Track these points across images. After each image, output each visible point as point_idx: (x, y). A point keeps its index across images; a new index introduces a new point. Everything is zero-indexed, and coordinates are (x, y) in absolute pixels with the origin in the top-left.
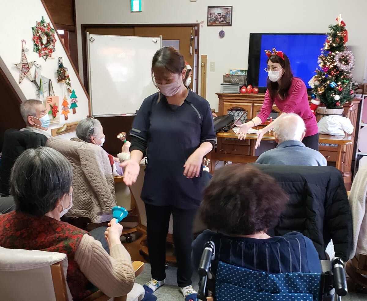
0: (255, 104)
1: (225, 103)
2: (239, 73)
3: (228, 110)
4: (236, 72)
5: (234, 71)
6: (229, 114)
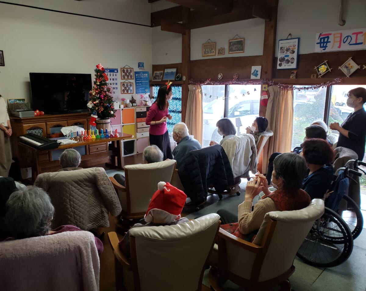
0: (48, 123)
1: (24, 125)
2: (18, 101)
3: (27, 130)
4: (15, 101)
5: (13, 100)
6: (28, 133)
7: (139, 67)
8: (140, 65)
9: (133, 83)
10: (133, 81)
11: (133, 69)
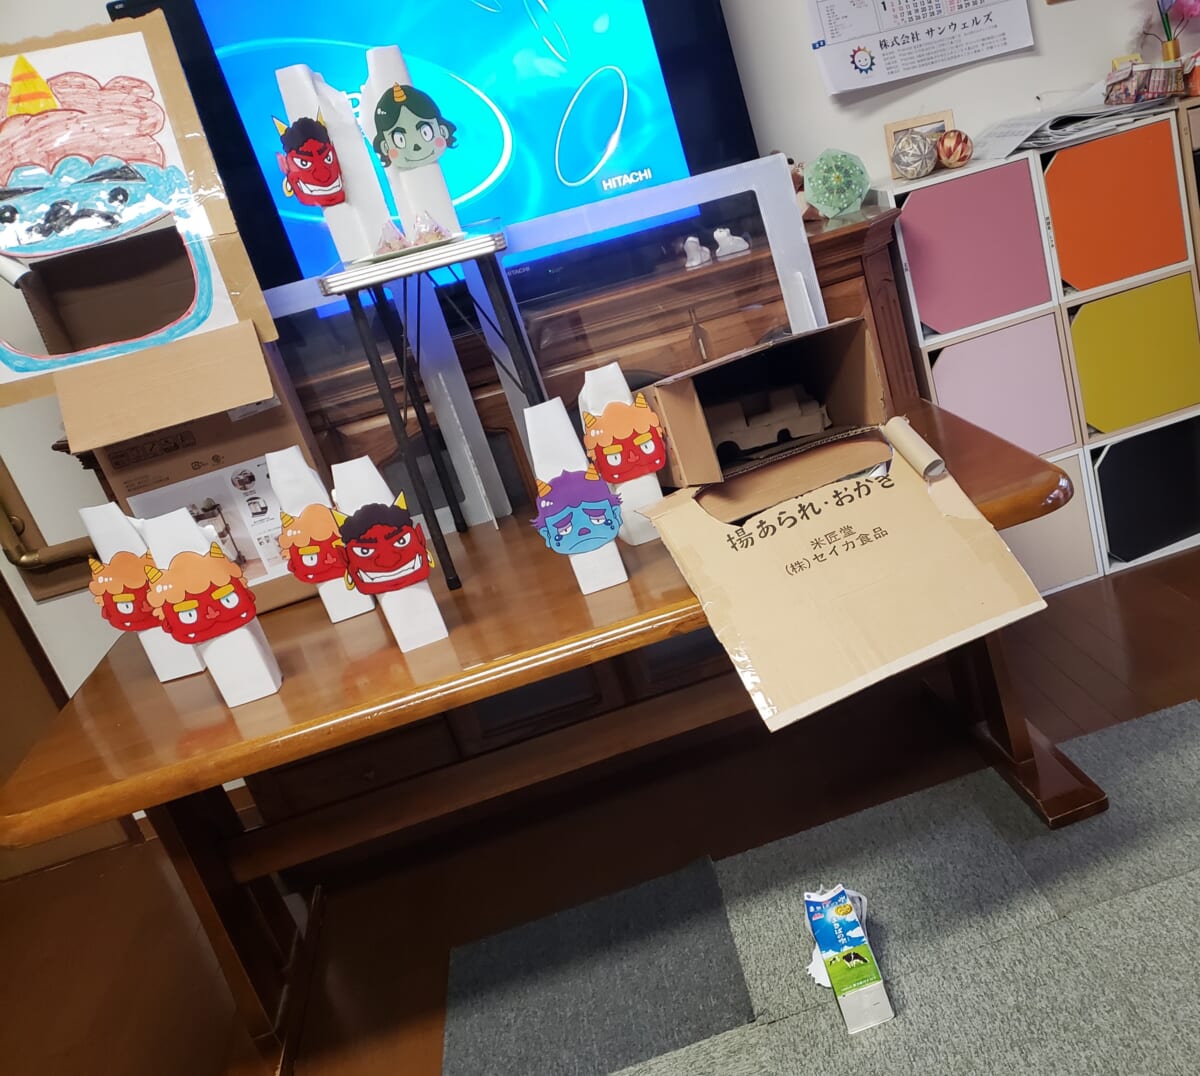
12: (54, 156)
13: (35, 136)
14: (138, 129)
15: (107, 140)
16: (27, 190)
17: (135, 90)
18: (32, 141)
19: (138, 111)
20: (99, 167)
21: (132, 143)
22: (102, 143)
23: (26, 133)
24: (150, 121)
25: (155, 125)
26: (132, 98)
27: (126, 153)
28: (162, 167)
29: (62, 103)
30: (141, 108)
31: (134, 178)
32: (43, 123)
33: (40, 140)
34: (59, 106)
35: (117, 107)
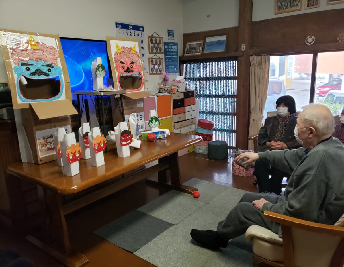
7: (168, 36)
8: (170, 33)
9: (162, 59)
10: (162, 56)
11: (162, 38)
12: (38, 59)
13: (34, 54)
14: (54, 58)
15: (48, 58)
16: (32, 65)
17: (54, 50)
18: (33, 55)
19: (54, 54)
20: (46, 63)
21: (53, 60)
22: (47, 59)
23: (32, 53)
24: (56, 57)
25: (57, 58)
26: (53, 51)
27: (51, 62)
28: (58, 66)
29: (40, 48)
30: (55, 54)
31: (53, 67)
32: (35, 51)
33: (35, 55)
34: (39, 49)
35: (50, 52)
